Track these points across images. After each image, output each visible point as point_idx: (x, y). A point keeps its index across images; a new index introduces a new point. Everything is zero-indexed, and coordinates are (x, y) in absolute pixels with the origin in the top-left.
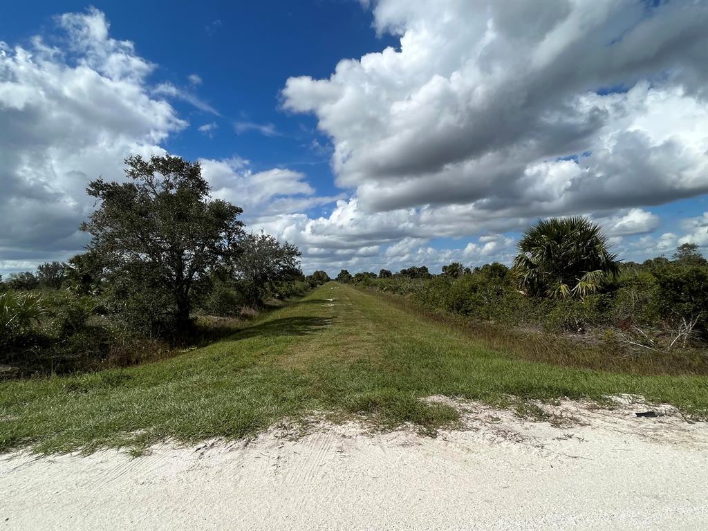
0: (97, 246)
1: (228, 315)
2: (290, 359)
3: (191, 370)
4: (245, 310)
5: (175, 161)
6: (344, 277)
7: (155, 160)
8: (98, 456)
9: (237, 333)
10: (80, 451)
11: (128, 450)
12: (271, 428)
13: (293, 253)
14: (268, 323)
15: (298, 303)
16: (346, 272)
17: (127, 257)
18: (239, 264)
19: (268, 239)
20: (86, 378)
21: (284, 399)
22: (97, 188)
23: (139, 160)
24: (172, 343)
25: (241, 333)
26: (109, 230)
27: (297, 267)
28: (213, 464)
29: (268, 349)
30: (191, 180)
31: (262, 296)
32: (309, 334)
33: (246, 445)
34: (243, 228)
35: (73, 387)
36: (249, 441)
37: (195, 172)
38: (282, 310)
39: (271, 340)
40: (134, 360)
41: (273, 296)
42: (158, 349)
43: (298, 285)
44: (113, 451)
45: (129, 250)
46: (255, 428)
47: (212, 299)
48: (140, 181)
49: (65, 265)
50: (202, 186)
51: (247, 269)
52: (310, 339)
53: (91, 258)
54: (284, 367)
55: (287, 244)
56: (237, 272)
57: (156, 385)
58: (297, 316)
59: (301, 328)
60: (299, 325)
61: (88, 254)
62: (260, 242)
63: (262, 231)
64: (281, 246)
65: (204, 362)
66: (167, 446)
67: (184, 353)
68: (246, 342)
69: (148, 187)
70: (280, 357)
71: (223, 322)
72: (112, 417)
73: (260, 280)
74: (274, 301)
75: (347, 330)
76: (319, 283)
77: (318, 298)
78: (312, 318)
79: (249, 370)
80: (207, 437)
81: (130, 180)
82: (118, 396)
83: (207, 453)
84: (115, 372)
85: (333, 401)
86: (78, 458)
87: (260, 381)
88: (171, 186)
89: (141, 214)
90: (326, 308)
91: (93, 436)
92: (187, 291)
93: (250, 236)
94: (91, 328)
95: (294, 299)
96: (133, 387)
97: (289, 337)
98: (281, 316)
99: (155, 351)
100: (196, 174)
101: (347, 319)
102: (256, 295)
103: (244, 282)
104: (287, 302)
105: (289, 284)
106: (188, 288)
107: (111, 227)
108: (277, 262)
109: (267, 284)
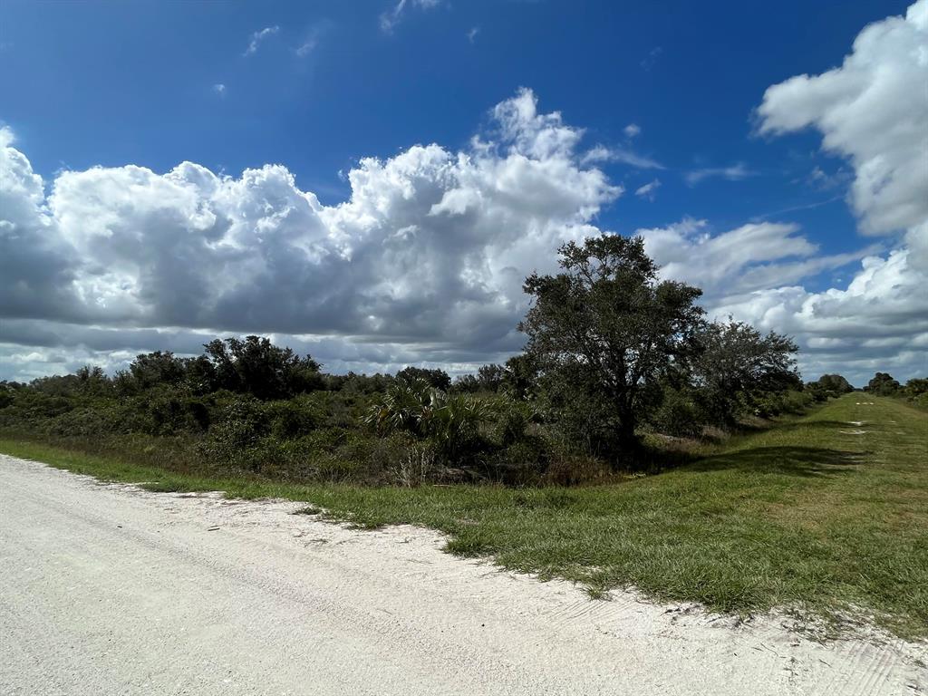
0: (534, 347)
1: (685, 435)
2: (791, 511)
3: (643, 503)
4: (709, 430)
5: (612, 239)
6: (883, 385)
7: (590, 243)
8: (556, 585)
9: (699, 463)
10: (537, 575)
11: (586, 587)
12: (773, 611)
13: (782, 347)
14: (745, 452)
15: (795, 425)
16: (887, 377)
17: (563, 357)
18: (697, 366)
19: (739, 329)
20: (531, 493)
21: (791, 572)
22: (533, 283)
23: (572, 246)
24: (614, 465)
25: (706, 462)
26: (544, 328)
27: (791, 369)
28: (691, 636)
29: (751, 491)
30: (632, 260)
31: (733, 411)
32: (822, 477)
33: (737, 625)
34: (703, 317)
35: (521, 501)
36: (741, 620)
37: (636, 250)
38: (769, 434)
39: (755, 477)
40: (573, 479)
41: (750, 412)
42: (599, 470)
43: (793, 396)
44: (569, 584)
45: (565, 351)
46: (748, 604)
47: (662, 413)
48: (574, 271)
49: (501, 368)
50: (646, 266)
51: (709, 373)
52: (823, 486)
53: (528, 360)
54: (781, 522)
55: (773, 334)
56: (695, 377)
57: (603, 514)
58: (793, 444)
59: (802, 465)
60: (799, 460)
61: (525, 355)
62: (729, 333)
63: (730, 317)
64: (763, 338)
65: (658, 495)
66: (628, 595)
67: (630, 480)
68: (714, 475)
69: (583, 276)
70: (772, 506)
71: (677, 444)
72: (564, 544)
73: (729, 388)
74: (754, 420)
75: (899, 477)
76: (832, 395)
77: (831, 418)
78: (824, 450)
79: (724, 517)
80: (678, 598)
81: (564, 271)
82: (563, 519)
83: (682, 620)
84: (558, 491)
85: (888, 597)
86: (536, 582)
87: (743, 536)
88: (609, 272)
89: (576, 309)
90: (849, 435)
91: (548, 562)
92: (631, 400)
93: (713, 326)
94: (530, 437)
95: (786, 418)
96: (578, 513)
97: (785, 478)
98: (767, 442)
99: (596, 472)
100: (639, 252)
101: (896, 459)
102: (725, 410)
103: (707, 391)
104: (775, 422)
105: (777, 394)
106: (632, 396)
107: (546, 325)
108: (757, 362)
109: (740, 393)
